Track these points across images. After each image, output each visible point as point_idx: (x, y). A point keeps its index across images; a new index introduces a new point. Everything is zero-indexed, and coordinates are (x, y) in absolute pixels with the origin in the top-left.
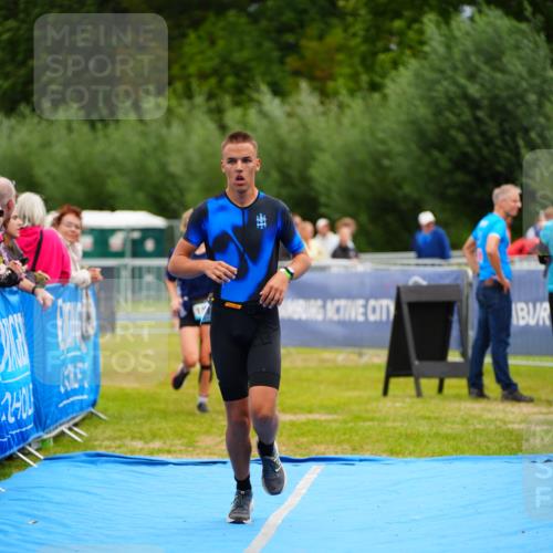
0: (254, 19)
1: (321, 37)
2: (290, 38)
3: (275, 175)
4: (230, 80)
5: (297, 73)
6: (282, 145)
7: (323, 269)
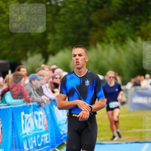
0: (127, 22)
1: (146, 26)
2: (137, 27)
3: (133, 64)
4: (120, 38)
5: (138, 35)
6: (135, 55)
7: (147, 89)
